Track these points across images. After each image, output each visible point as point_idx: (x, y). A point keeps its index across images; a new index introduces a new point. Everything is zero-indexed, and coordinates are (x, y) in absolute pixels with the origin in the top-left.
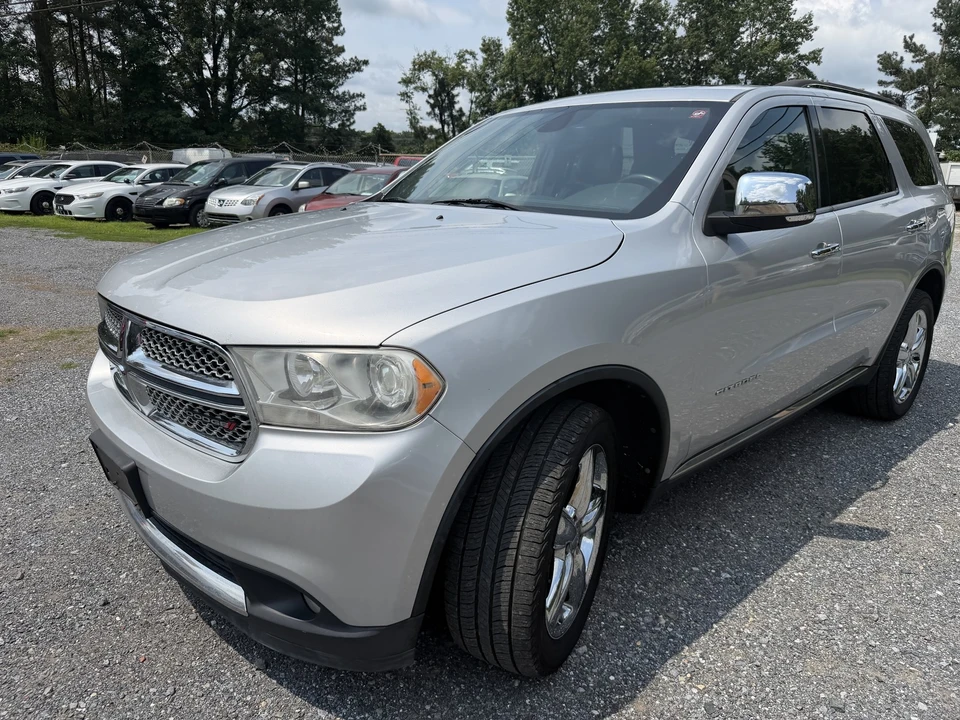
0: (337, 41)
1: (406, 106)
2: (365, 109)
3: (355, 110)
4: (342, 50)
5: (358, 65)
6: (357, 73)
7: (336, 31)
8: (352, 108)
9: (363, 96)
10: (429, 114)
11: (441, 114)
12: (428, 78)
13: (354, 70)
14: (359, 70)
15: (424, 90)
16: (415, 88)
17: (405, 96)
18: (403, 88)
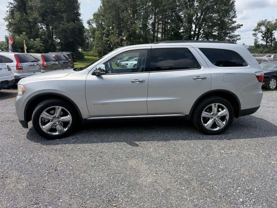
0: (234, 20)
1: (255, 38)
2: (240, 39)
3: (237, 40)
4: (235, 22)
5: (239, 26)
7: (234, 17)
8: (236, 39)
9: (240, 36)
10: (262, 40)
11: (267, 40)
12: (263, 29)
13: (238, 28)
14: (240, 28)
15: (262, 32)
16: (259, 32)
17: (255, 35)
18: (254, 32)
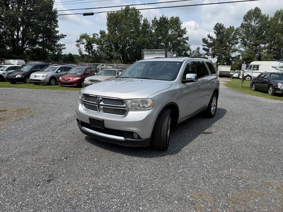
0: (56, 29)
1: (78, 48)
2: (65, 49)
3: (62, 49)
4: (58, 32)
5: (63, 36)
6: (63, 39)
7: (56, 26)
8: (61, 48)
9: (65, 45)
10: (85, 51)
11: (89, 51)
12: (84, 41)
13: (62, 38)
14: (64, 38)
15: (83, 44)
16: (81, 43)
17: (78, 45)
18: (77, 43)
